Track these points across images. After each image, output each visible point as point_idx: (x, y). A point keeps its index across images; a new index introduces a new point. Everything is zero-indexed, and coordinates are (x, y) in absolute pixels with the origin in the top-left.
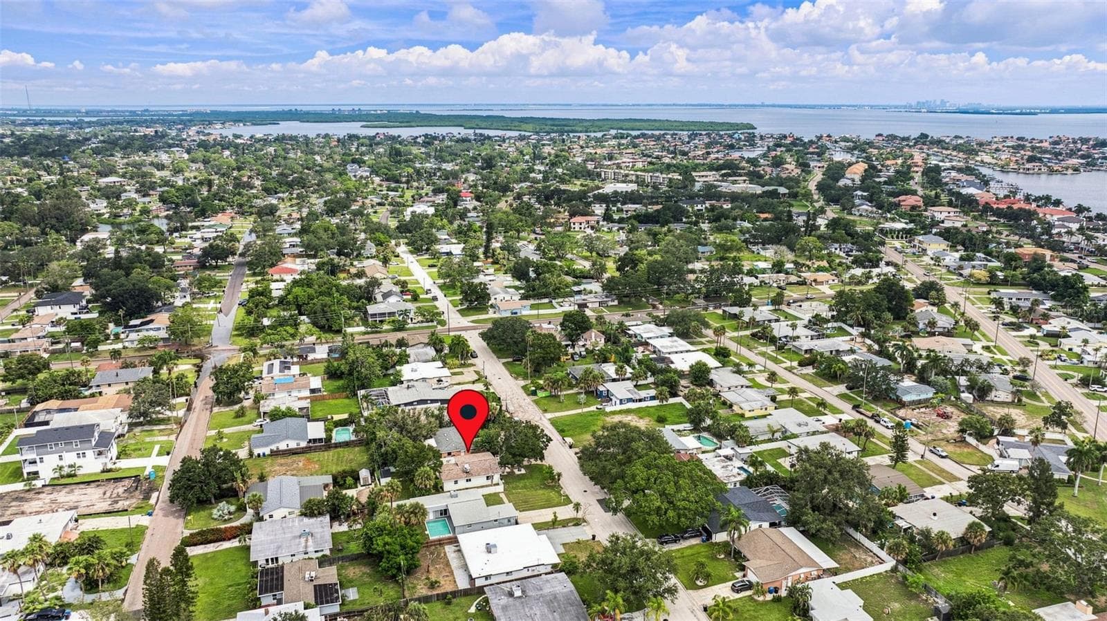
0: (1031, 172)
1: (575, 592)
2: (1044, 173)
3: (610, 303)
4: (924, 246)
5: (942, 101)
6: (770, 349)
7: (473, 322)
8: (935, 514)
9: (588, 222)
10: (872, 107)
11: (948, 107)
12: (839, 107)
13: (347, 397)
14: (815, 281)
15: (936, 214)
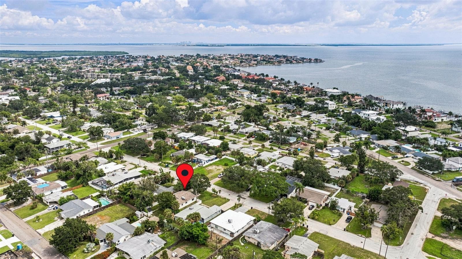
0: (244, 66)
1: (273, 225)
2: (247, 66)
3: (155, 128)
4: (242, 93)
5: (189, 41)
6: (232, 134)
7: (101, 144)
8: (338, 172)
9: (105, 96)
10: (165, 44)
11: (192, 44)
12: (152, 44)
13: (83, 186)
14: (221, 109)
15: (234, 82)
